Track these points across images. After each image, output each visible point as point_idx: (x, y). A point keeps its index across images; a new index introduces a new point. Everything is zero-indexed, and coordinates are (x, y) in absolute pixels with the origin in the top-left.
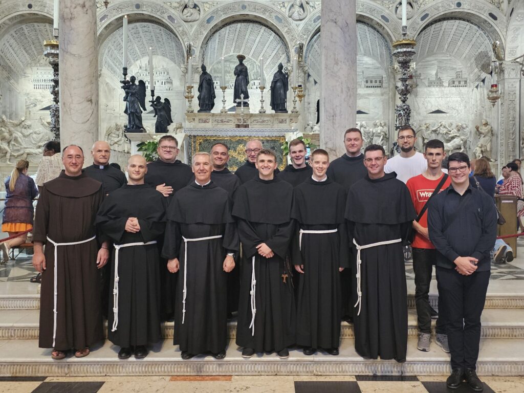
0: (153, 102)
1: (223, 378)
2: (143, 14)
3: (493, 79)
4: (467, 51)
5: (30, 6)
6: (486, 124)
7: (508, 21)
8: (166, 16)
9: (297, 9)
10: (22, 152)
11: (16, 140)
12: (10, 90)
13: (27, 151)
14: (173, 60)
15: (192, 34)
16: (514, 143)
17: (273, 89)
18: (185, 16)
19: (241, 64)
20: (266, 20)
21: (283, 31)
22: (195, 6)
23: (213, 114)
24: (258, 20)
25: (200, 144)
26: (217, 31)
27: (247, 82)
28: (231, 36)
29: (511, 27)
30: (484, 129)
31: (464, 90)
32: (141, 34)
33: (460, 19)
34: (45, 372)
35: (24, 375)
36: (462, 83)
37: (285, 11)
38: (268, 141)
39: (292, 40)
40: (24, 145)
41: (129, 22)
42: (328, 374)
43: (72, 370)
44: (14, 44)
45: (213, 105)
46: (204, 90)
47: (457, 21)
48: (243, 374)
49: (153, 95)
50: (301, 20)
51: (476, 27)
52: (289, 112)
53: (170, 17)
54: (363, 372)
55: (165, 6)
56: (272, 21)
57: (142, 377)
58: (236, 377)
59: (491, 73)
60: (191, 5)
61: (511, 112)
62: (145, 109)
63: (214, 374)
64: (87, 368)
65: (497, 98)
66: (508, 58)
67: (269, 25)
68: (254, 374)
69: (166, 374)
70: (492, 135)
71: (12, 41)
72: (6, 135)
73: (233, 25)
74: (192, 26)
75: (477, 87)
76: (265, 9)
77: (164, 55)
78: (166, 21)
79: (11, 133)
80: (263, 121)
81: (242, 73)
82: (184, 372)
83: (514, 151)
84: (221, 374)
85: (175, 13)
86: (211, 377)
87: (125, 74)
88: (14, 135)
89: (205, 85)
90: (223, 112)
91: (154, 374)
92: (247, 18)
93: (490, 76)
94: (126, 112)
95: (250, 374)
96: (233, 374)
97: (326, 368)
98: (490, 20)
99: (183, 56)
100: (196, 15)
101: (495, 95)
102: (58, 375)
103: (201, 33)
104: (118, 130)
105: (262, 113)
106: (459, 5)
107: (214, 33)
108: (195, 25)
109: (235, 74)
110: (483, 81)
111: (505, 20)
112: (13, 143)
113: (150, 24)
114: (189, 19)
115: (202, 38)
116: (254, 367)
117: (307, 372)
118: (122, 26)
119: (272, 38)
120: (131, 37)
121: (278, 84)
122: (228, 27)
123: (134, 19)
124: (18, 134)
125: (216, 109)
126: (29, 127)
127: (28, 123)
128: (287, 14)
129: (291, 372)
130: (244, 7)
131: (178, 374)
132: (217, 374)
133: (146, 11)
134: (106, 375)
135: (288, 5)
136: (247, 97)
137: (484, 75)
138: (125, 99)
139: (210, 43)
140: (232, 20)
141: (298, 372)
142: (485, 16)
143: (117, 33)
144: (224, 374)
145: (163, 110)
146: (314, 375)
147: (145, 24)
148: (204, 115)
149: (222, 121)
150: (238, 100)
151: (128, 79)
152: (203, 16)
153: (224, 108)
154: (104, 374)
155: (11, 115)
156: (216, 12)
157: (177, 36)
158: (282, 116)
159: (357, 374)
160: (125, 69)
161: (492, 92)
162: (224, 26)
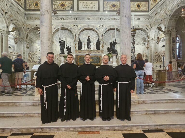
0: (67, 48)
1: (96, 133)
2: (64, 28)
3: (147, 43)
4: (140, 37)
5: (37, 26)
6: (145, 54)
7: (150, 30)
8: (70, 28)
9: (101, 26)
10: (35, 61)
11: (33, 58)
12: (32, 46)
13: (36, 60)
14: (71, 38)
15: (76, 32)
16: (152, 58)
17: (97, 44)
18: (74, 28)
19: (89, 38)
20: (94, 29)
21: (98, 31)
22: (77, 26)
23: (82, 51)
24: (92, 29)
25: (79, 58)
26: (82, 32)
27: (90, 43)
28: (85, 33)
29: (151, 31)
30: (145, 55)
31: (140, 46)
32: (64, 32)
33: (139, 30)
34: (33, 131)
35: (26, 132)
36: (139, 44)
37: (98, 27)
38: (96, 57)
39: (100, 34)
40: (35, 59)
41: (61, 30)
42: (132, 130)
43: (43, 130)
44: (33, 35)
45: (82, 48)
46: (80, 45)
47: (138, 30)
48: (103, 130)
49: (67, 46)
50: (102, 29)
51: (142, 31)
52: (101, 50)
53: (71, 28)
54: (144, 129)
55: (70, 26)
56: (95, 29)
57: (68, 132)
58: (101, 132)
59: (146, 42)
60: (76, 25)
61: (151, 51)
62: (65, 49)
63: (93, 131)
64: (48, 130)
65: (148, 48)
66: (150, 39)
67: (94, 30)
68: (107, 130)
69: (76, 131)
70: (146, 56)
71: (32, 34)
72: (31, 57)
73: (86, 30)
74: (76, 30)
75: (143, 45)
76: (94, 26)
77: (69, 37)
78: (70, 29)
79: (32, 56)
80: (95, 52)
81: (89, 40)
82: (82, 130)
83: (152, 60)
84: (95, 131)
85: (72, 27)
86: (92, 132)
87: (60, 39)
88: (33, 57)
89: (80, 43)
90: (85, 50)
91: (72, 131)
92: (89, 29)
93: (146, 43)
94: (60, 49)
95: (105, 130)
96: (100, 130)
97: (132, 128)
98: (146, 30)
99: (74, 38)
100: (77, 28)
101: (148, 47)
102: (38, 132)
103: (78, 32)
104: (58, 55)
105: (94, 50)
106: (139, 26)
107: (81, 32)
108: (77, 30)
109: (87, 40)
110: (144, 44)
111: (149, 30)
112: (32, 59)
113: (66, 30)
114: (75, 28)
115: (78, 33)
116: (107, 128)
117: (125, 129)
118: (59, 30)
119: (95, 33)
120: (61, 33)
121: (98, 43)
122: (84, 31)
123: (62, 29)
124: (34, 56)
125: (83, 49)
126: (36, 55)
127: (36, 54)
128: (99, 28)
129: (120, 129)
130: (88, 26)
131: (80, 131)
132: (94, 130)
133: (65, 27)
134: (55, 132)
135: (99, 26)
136: (90, 46)
137: (144, 43)
138: (60, 46)
139: (80, 35)
140: (85, 29)
141: (122, 129)
142: (145, 29)
143: (58, 32)
144: (96, 131)
145: (69, 49)
146: (128, 130)
147: (64, 30)
148: (79, 51)
149: (84, 52)
150: (88, 47)
151: (61, 41)
152: (79, 28)
153: (85, 49)
154: (54, 132)
155: (32, 52)
156: (82, 27)
157: (72, 33)
158: (99, 51)
159: (142, 129)
160: (60, 38)
161: (147, 46)
162: (83, 31)
